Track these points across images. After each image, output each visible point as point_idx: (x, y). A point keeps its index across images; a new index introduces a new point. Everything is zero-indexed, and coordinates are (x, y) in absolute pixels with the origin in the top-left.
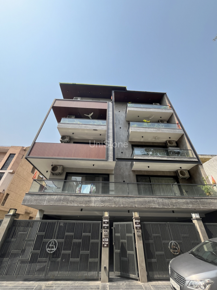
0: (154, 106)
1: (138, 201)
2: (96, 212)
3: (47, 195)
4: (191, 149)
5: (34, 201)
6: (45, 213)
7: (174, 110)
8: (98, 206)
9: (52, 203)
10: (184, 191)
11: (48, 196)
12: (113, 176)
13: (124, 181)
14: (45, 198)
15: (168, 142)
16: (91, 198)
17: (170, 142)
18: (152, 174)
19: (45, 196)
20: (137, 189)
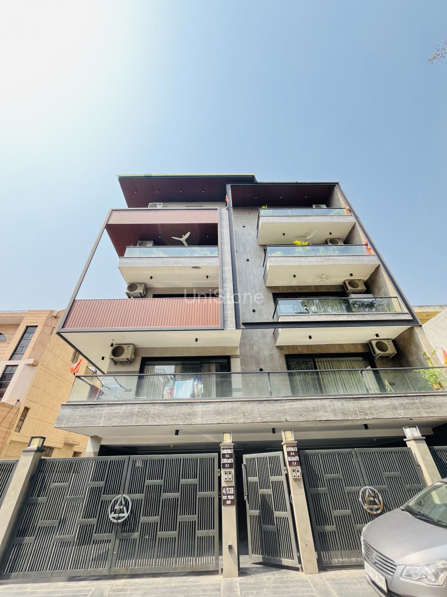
0: (314, 210)
1: (291, 408)
2: (207, 436)
3: (106, 405)
4: (397, 296)
5: (80, 419)
6: (104, 443)
7: (356, 217)
8: (209, 423)
9: (116, 422)
10: (386, 383)
11: (107, 408)
12: (238, 360)
13: (261, 370)
14: (101, 412)
15: (347, 283)
16: (194, 406)
17: (352, 283)
18: (318, 351)
19: (101, 408)
20: (288, 383)
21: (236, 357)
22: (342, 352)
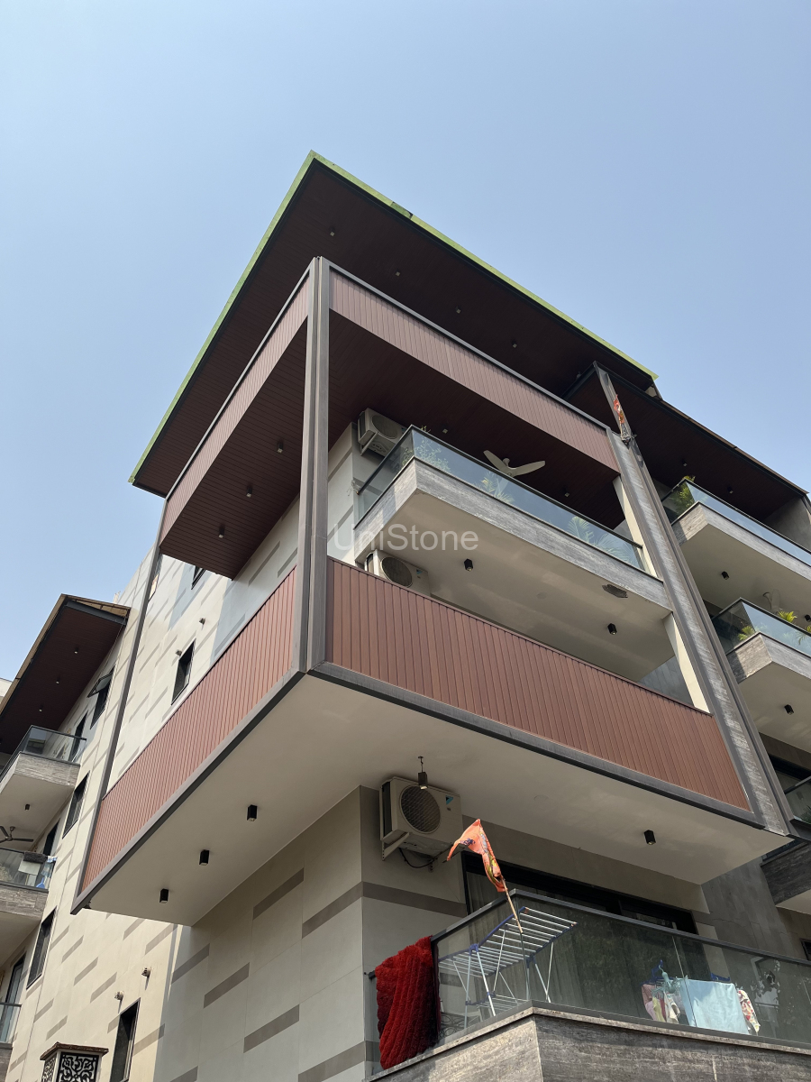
12: (712, 931)
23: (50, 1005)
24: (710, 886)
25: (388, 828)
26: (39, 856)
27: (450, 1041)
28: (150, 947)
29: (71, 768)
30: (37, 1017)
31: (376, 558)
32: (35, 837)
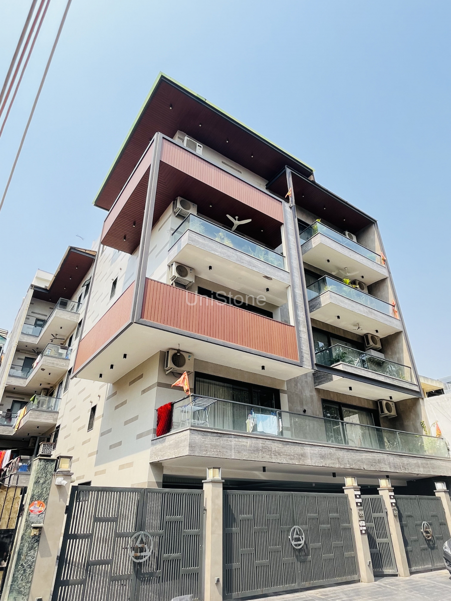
3: (233, 436)
4: (411, 366)
5: (211, 448)
6: (166, 472)
7: (389, 273)
8: (316, 465)
9: (245, 456)
11: (234, 439)
12: (286, 396)
13: (305, 411)
15: (369, 336)
16: (304, 448)
18: (344, 401)
21: (284, 392)
22: (360, 405)
23: (71, 400)
24: (289, 381)
25: (167, 366)
26: (66, 347)
27: (172, 432)
28: (100, 388)
29: (77, 315)
30: (67, 404)
31: (174, 265)
32: (65, 338)
